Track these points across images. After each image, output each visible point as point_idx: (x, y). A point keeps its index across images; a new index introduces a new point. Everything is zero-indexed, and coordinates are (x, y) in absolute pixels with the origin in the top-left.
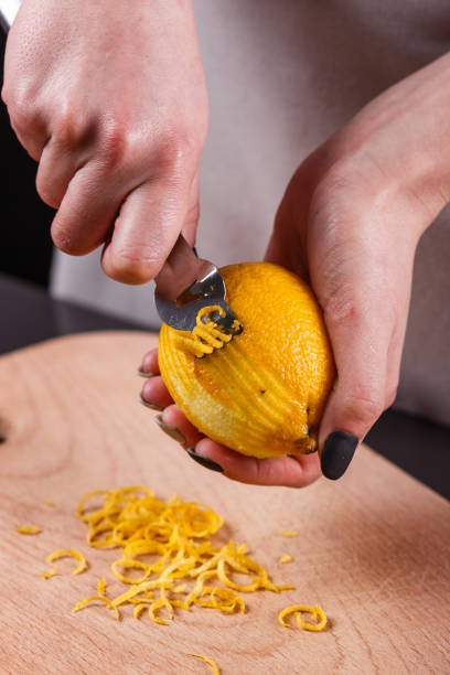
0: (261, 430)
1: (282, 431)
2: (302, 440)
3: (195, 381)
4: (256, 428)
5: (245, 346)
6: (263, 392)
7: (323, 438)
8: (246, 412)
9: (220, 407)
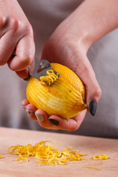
0: (71, 104)
1: (77, 102)
2: (83, 105)
3: (49, 94)
4: (70, 103)
5: (62, 79)
6: (71, 91)
7: (88, 103)
8: (66, 98)
9: (58, 99)
